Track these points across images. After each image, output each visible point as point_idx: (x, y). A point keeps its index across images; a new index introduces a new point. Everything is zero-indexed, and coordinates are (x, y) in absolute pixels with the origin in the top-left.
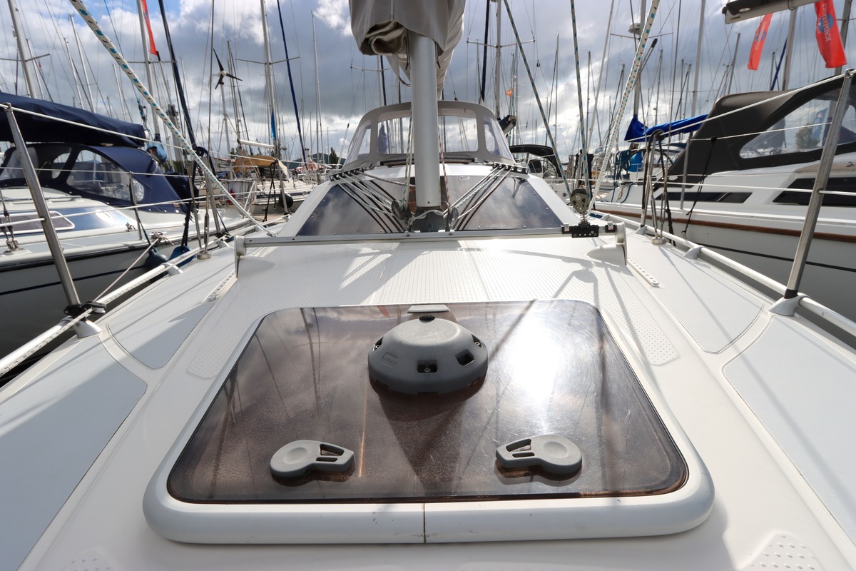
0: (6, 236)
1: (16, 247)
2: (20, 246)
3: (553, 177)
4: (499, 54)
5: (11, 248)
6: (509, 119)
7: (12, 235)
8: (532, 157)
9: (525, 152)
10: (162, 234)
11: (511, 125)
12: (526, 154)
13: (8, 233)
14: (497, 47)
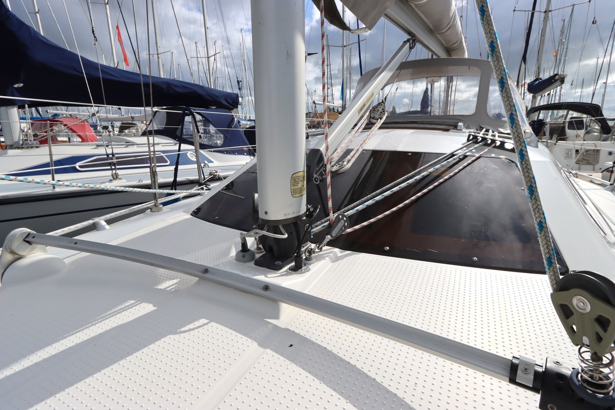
0: (112, 169)
1: (117, 177)
2: (120, 177)
3: (596, 134)
4: (546, 19)
5: (114, 178)
6: (557, 77)
7: (115, 169)
8: (575, 114)
9: (566, 109)
10: (217, 172)
11: (558, 83)
12: (566, 111)
13: (113, 167)
14: (545, 12)
